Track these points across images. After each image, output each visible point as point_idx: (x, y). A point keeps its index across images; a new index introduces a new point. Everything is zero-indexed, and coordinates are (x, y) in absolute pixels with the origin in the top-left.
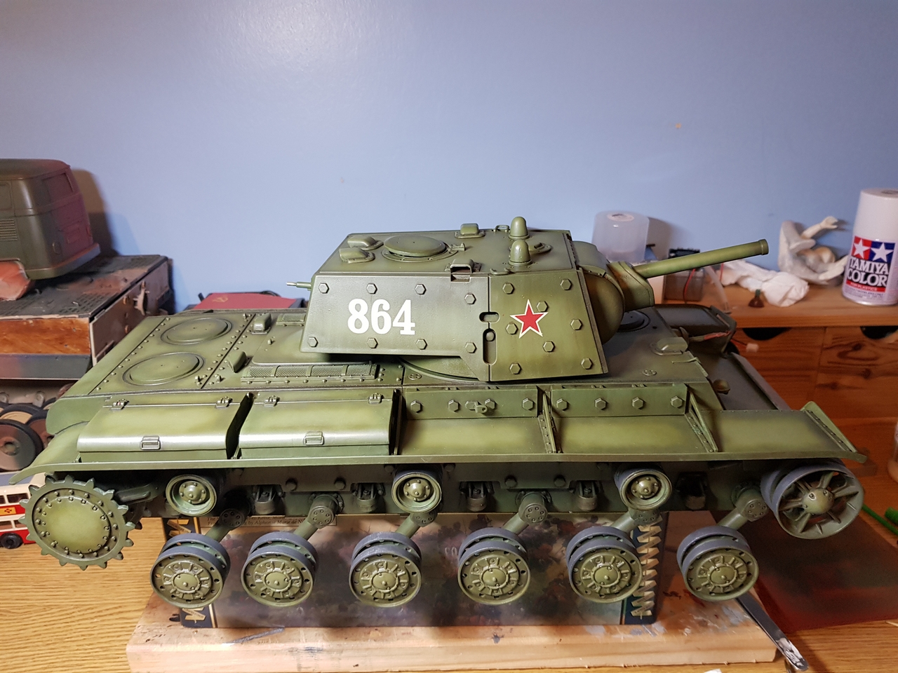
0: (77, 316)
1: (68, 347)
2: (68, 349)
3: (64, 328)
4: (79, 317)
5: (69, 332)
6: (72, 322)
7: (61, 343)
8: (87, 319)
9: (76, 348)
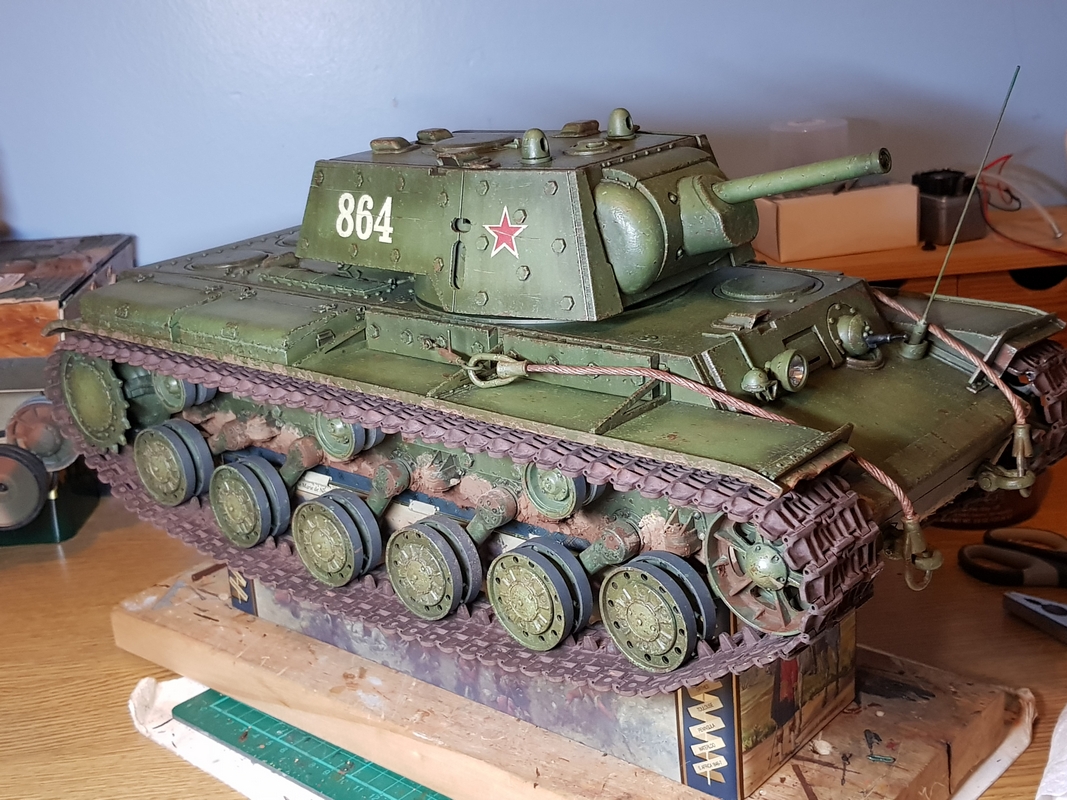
0: (42, 299)
1: (27, 345)
2: (27, 349)
3: (22, 318)
4: (45, 300)
5: (30, 323)
6: (34, 308)
7: (17, 341)
8: (54, 304)
9: (40, 347)
